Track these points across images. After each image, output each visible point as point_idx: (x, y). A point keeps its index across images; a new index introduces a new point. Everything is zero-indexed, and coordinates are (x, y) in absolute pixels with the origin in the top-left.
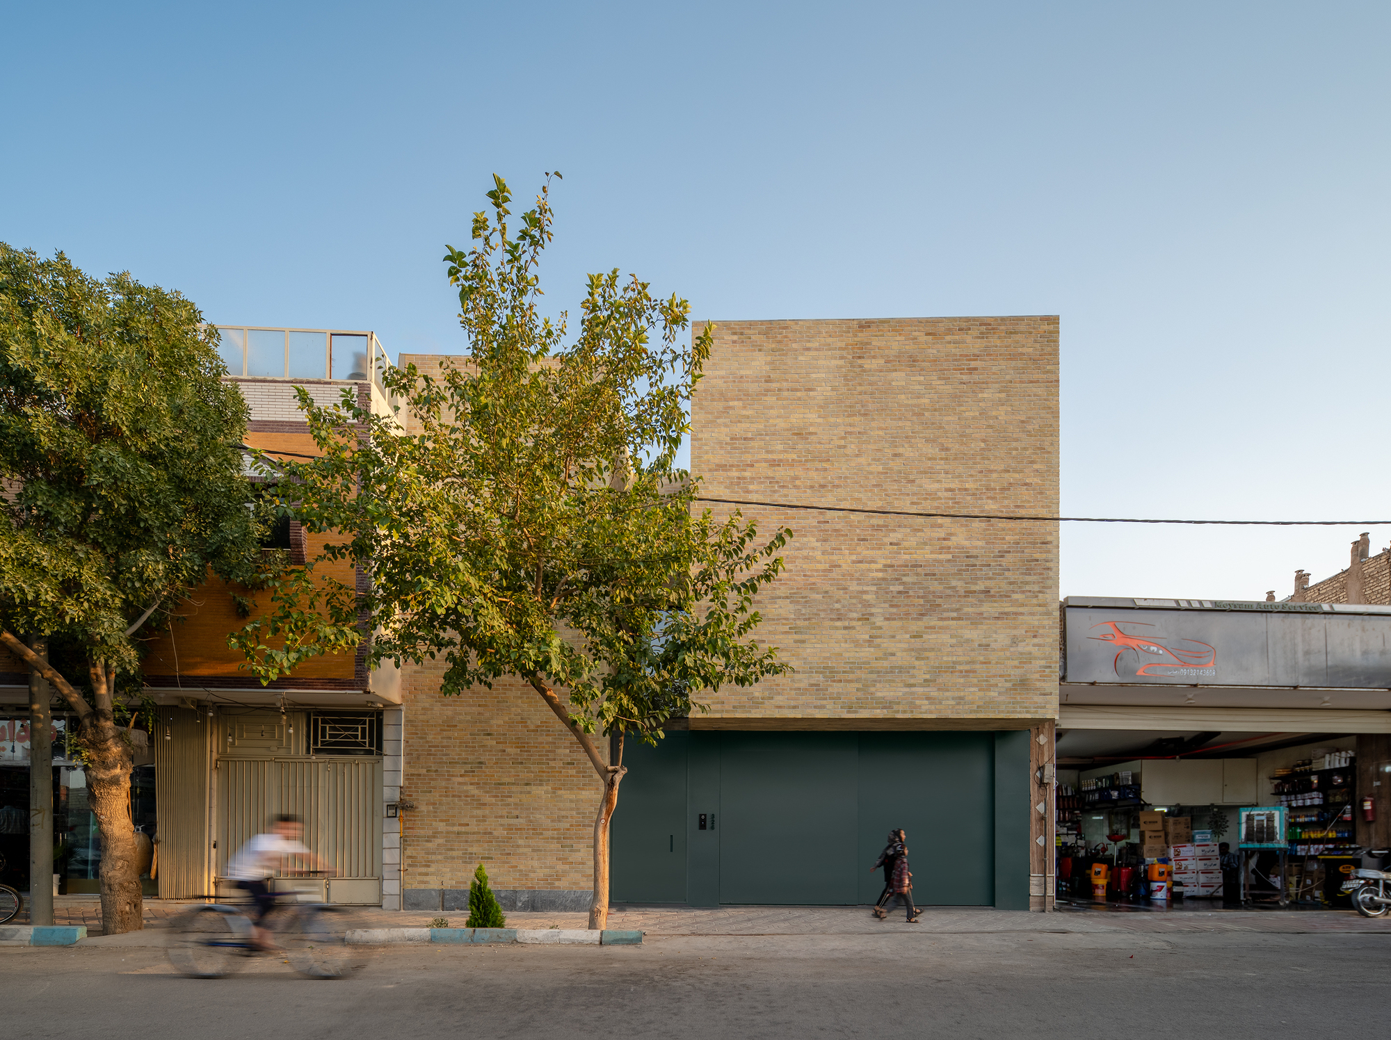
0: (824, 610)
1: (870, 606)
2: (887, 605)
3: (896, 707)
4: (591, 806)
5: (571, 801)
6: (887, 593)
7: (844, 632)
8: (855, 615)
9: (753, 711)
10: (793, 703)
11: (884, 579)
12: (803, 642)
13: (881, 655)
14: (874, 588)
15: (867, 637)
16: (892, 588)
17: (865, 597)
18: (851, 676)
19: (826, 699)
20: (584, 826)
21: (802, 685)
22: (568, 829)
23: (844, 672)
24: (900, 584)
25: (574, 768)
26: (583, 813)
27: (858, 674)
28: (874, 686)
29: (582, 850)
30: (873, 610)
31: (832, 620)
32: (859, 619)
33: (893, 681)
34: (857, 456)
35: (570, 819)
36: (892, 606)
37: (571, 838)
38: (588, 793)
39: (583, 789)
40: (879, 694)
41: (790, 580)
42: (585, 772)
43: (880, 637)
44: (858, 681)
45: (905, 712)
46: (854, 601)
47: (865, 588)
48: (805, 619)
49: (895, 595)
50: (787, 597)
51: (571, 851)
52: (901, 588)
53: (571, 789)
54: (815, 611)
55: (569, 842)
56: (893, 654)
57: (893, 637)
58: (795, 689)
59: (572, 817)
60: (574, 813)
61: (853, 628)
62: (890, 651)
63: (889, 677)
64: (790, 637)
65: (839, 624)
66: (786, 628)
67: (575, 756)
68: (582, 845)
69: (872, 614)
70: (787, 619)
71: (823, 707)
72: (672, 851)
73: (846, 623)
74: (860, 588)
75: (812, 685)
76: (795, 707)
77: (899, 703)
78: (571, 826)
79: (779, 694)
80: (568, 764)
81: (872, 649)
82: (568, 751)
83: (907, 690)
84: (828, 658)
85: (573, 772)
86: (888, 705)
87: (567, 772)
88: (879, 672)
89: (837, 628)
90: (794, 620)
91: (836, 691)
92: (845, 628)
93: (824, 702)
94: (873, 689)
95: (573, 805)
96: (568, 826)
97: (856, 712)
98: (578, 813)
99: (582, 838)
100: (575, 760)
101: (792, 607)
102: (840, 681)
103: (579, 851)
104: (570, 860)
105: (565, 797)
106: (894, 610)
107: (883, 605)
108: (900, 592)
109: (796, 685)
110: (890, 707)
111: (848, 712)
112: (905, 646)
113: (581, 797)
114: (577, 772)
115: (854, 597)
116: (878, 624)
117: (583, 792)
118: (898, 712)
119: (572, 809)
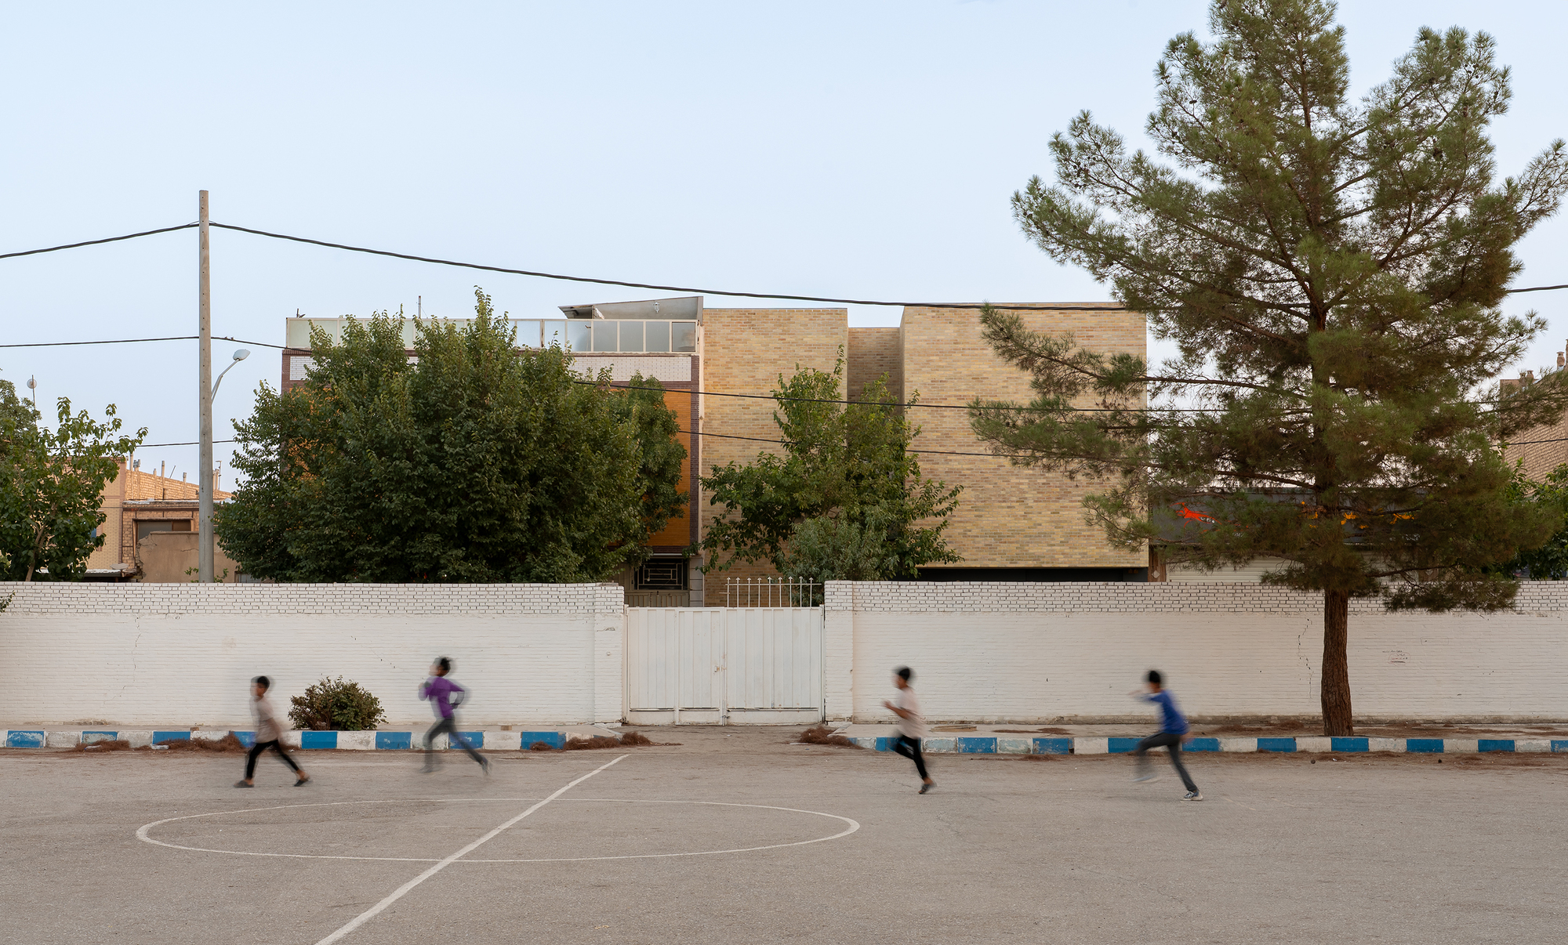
0: (994, 496)
1: (1024, 493)
2: (1035, 492)
3: (1042, 560)
6: (1035, 484)
7: (1007, 510)
8: (1014, 499)
10: (974, 557)
11: (1033, 475)
12: (981, 516)
13: (1032, 525)
14: (1027, 481)
15: (1023, 513)
16: (1038, 481)
17: (1021, 486)
18: (1012, 539)
21: (980, 545)
23: (1008, 536)
24: (1044, 478)
27: (1017, 537)
28: (1028, 545)
30: (1027, 496)
31: (1000, 502)
32: (1017, 502)
33: (1040, 543)
34: (1015, 393)
36: (1038, 493)
40: (1031, 551)
41: (972, 475)
43: (1031, 513)
44: (1017, 542)
45: (1048, 563)
46: (1014, 489)
47: (1021, 481)
48: (982, 502)
49: (1041, 485)
50: (970, 487)
52: (1045, 481)
54: (988, 496)
56: (1040, 525)
57: (1040, 513)
61: (1014, 507)
62: (1038, 522)
63: (1037, 539)
64: (972, 513)
65: (1004, 504)
66: (970, 507)
69: (1026, 498)
70: (970, 501)
71: (994, 560)
73: (1009, 504)
74: (1018, 481)
75: (987, 545)
76: (975, 560)
77: (1044, 557)
79: (965, 551)
81: (1026, 521)
83: (1050, 548)
84: (997, 527)
86: (1037, 558)
88: (1030, 536)
89: (1003, 507)
90: (975, 502)
91: (1002, 549)
92: (1008, 507)
93: (995, 556)
94: (1027, 548)
97: (1016, 563)
101: (973, 493)
102: (1005, 542)
106: (1040, 495)
107: (1033, 492)
108: (1043, 484)
109: (977, 545)
110: (1038, 560)
111: (1011, 563)
112: (1048, 519)
115: (1014, 487)
116: (1030, 505)
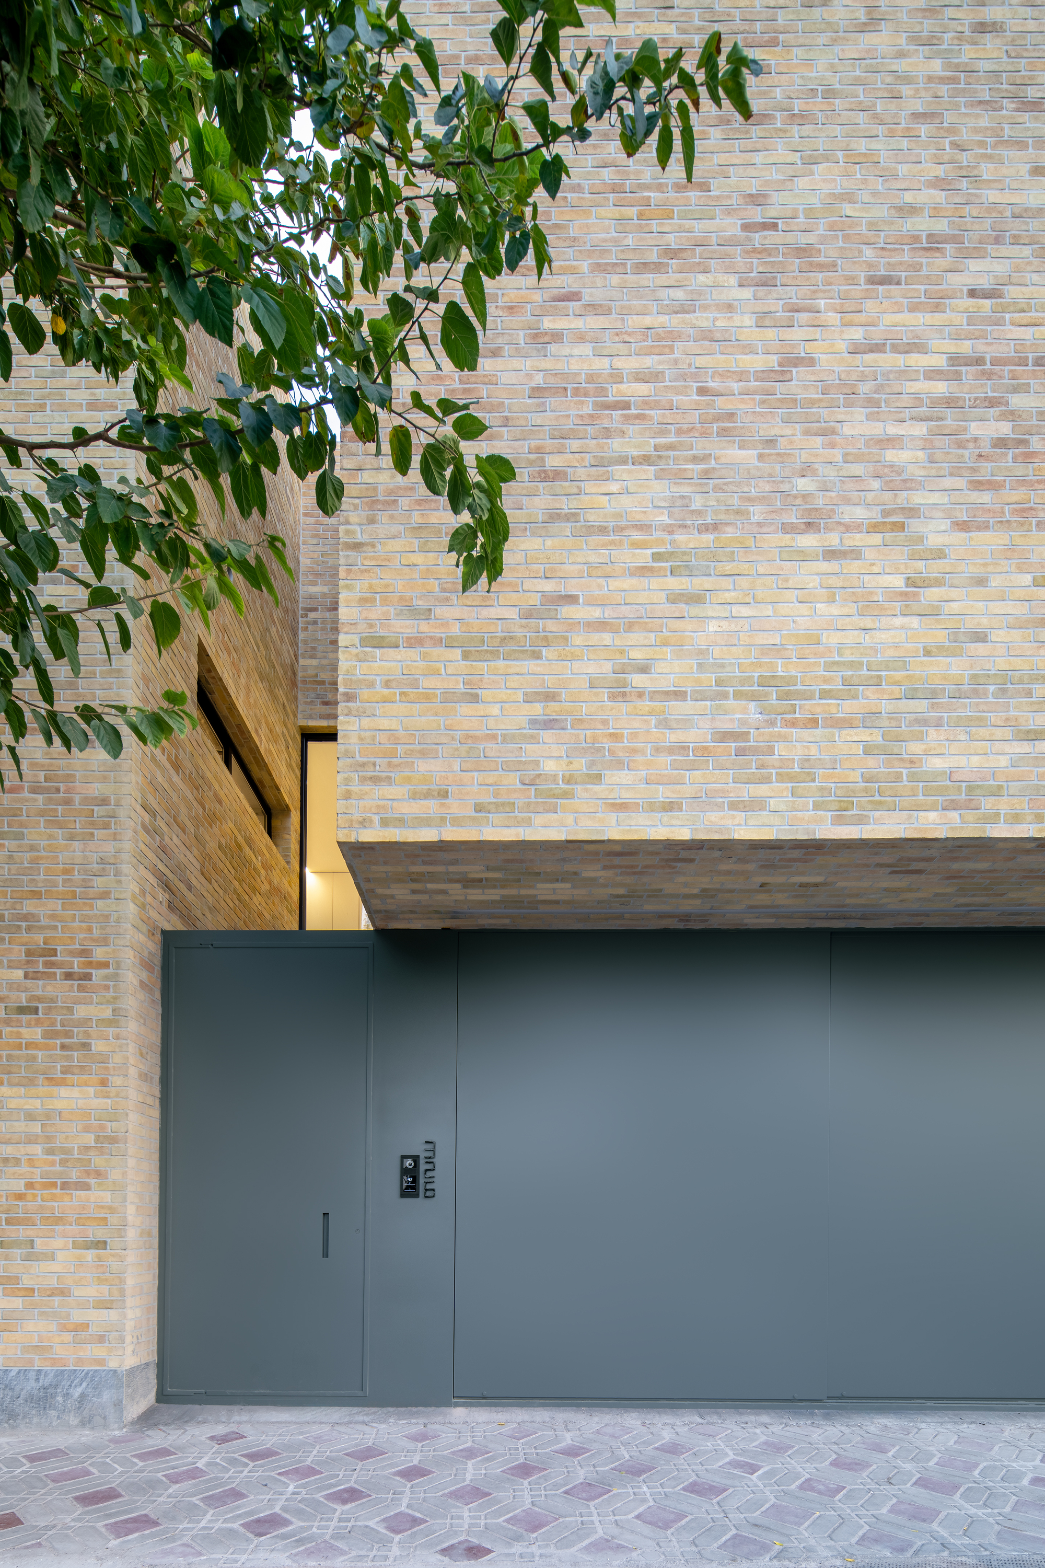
0: (762, 499)
1: (908, 485)
2: (960, 483)
3: (988, 804)
4: (87, 1130)
5: (30, 1117)
6: (961, 445)
7: (824, 566)
8: (860, 513)
9: (538, 819)
10: (663, 793)
11: (950, 402)
12: (696, 599)
13: (941, 637)
14: (921, 429)
15: (898, 582)
16: (975, 429)
17: (891, 455)
18: (848, 707)
19: (766, 780)
20: (65, 1186)
21: (691, 736)
22: (20, 1197)
23: (825, 694)
24: (1003, 417)
25: (38, 1023)
26: (66, 1151)
27: (869, 700)
28: (920, 738)
29: (60, 1255)
30: (918, 498)
31: (787, 528)
32: (874, 528)
33: (981, 722)
34: (862, 29)
35: (24, 1169)
36: (977, 486)
37: (27, 1221)
38: (75, 1092)
39: (62, 1083)
40: (938, 763)
41: (656, 405)
42: (68, 1035)
43: (939, 583)
44: (870, 719)
45: (1016, 818)
46: (857, 469)
47: (893, 430)
48: (704, 529)
49: (987, 449)
50: (646, 460)
51: (28, 1258)
52: (1005, 429)
53: (30, 1082)
54: (735, 501)
55: (23, 1232)
56: (980, 637)
57: (981, 582)
58: (671, 751)
59: (31, 1162)
60: (37, 1149)
61: (854, 553)
62: (970, 624)
63: (966, 708)
64: (655, 583)
65: (808, 541)
66: (644, 556)
67: (40, 988)
68: (58, 1243)
69: (912, 512)
70: (643, 527)
71: (755, 805)
72: (326, 1254)
73: (833, 540)
74: (876, 429)
75: (725, 736)
76: (670, 807)
77: (996, 792)
78: (30, 1185)
79: (619, 764)
80: (21, 1010)
81: (914, 622)
82: (20, 973)
83: (1025, 747)
84: (776, 650)
85: (35, 1034)
86: (963, 795)
87: (19, 1036)
88: (933, 694)
89: (803, 556)
90: (669, 530)
91: (797, 752)
92: (831, 554)
93: (762, 790)
94: (915, 748)
95: (36, 1128)
96: (19, 1186)
97: (861, 820)
98: (50, 1152)
99: (59, 1221)
100: (39, 999)
101: (661, 490)
102: (813, 723)
103: (52, 1257)
104: (26, 1281)
105: (13, 1104)
106: (986, 497)
107: (948, 482)
108: (1001, 443)
109: (674, 737)
110: (970, 805)
111: (839, 821)
112: (1020, 610)
113: (58, 1105)
114: (48, 1035)
115: (858, 459)
116: (934, 541)
117: (64, 1092)
118: (994, 818)
119: (31, 1140)
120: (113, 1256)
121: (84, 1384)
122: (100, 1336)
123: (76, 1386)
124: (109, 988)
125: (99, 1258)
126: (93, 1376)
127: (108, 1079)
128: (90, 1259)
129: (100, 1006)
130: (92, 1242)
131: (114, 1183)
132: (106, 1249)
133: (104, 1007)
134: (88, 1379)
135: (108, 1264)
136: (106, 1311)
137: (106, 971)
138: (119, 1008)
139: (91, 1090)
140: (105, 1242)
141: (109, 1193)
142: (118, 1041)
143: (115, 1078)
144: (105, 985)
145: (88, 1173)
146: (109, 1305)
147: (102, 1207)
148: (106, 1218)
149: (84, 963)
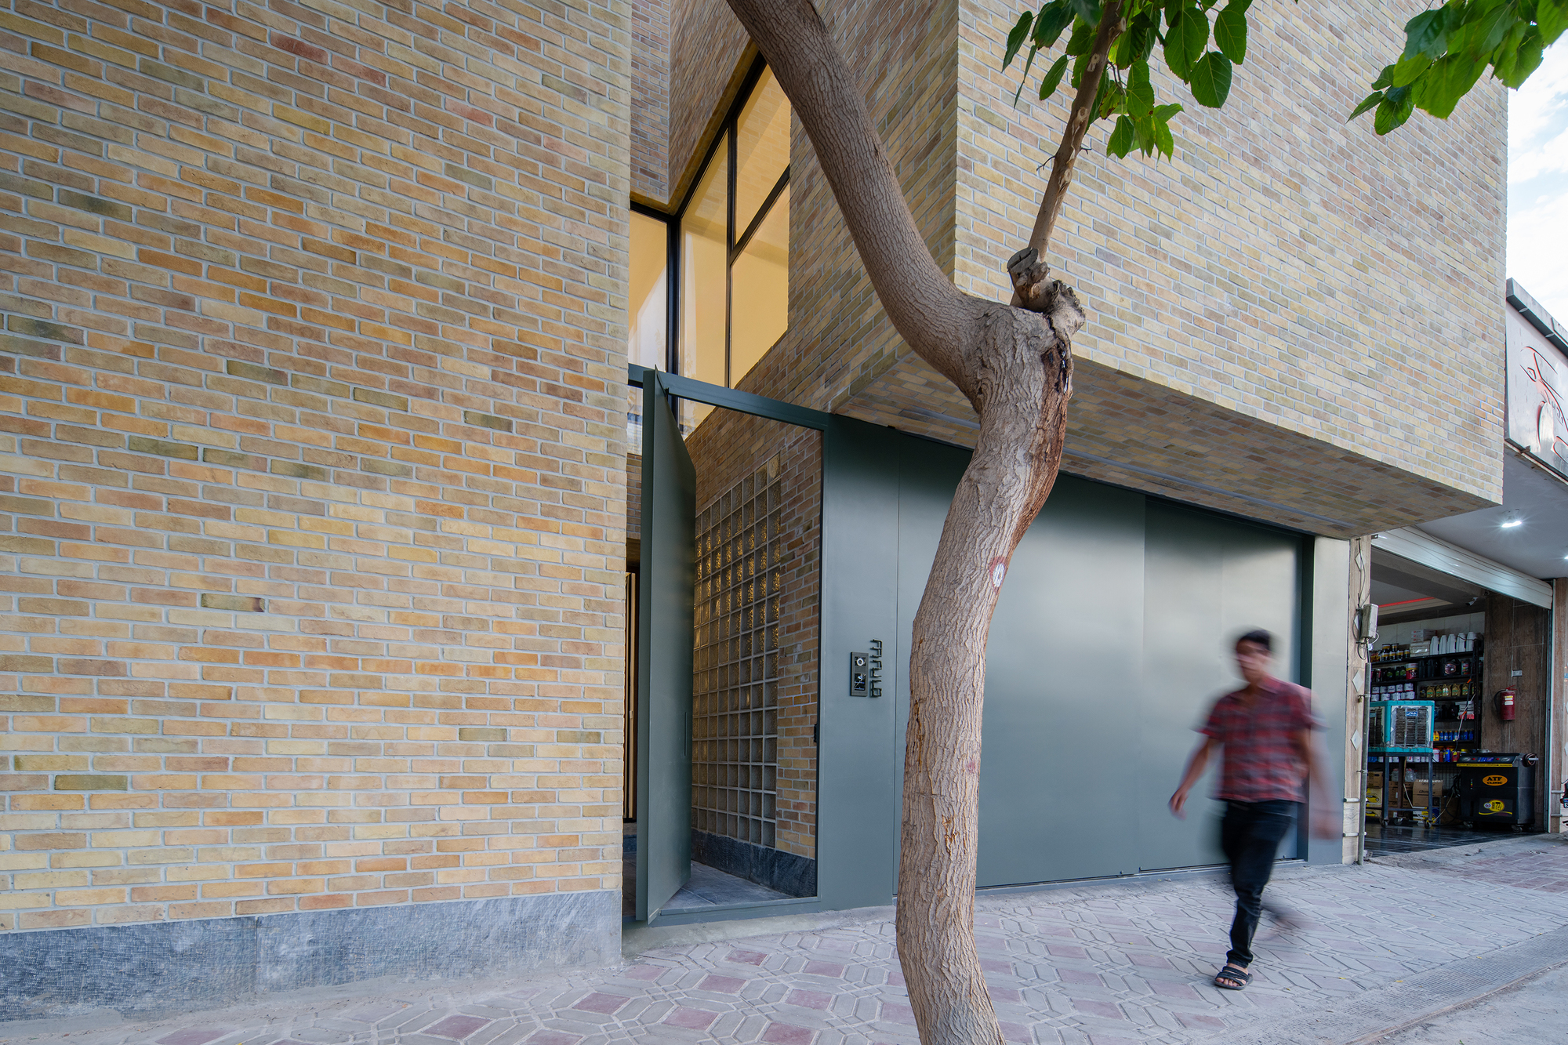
4: (575, 591)
5: (499, 566)
15: (1296, 230)
18: (1272, 319)
20: (547, 661)
22: (487, 671)
25: (511, 442)
26: (546, 616)
28: (1304, 357)
29: (542, 750)
33: (1330, 356)
35: (493, 634)
37: (496, 705)
38: (561, 542)
39: (544, 528)
42: (550, 465)
51: (498, 753)
53: (500, 520)
55: (490, 719)
59: (502, 627)
60: (511, 610)
63: (1325, 343)
67: (512, 396)
68: (539, 733)
75: (1211, 314)
78: (500, 657)
79: (1151, 313)
80: (488, 421)
82: (485, 371)
83: (1347, 384)
85: (504, 456)
87: (484, 454)
88: (1310, 326)
91: (1248, 345)
94: (1302, 364)
95: (507, 582)
96: (485, 657)
98: (528, 615)
99: (539, 705)
100: (512, 411)
103: (530, 752)
104: (497, 784)
105: (476, 546)
106: (1334, 188)
109: (1183, 302)
110: (1325, 417)
111: (1267, 407)
113: (538, 555)
114: (523, 461)
116: (1312, 208)
117: (546, 539)
119: (500, 597)
120: (608, 751)
121: (573, 912)
122: (592, 850)
123: (563, 915)
124: (603, 417)
125: (592, 754)
126: (585, 901)
127: (601, 531)
128: (580, 755)
129: (591, 437)
130: (582, 734)
131: (609, 661)
132: (599, 742)
133: (596, 438)
134: (578, 906)
135: (601, 761)
136: (599, 820)
137: (600, 394)
138: (616, 444)
139: (580, 541)
140: (598, 734)
141: (603, 673)
142: (614, 485)
143: (610, 531)
144: (599, 412)
145: (576, 647)
146: (603, 813)
147: (595, 690)
148: (600, 704)
149: (571, 377)
